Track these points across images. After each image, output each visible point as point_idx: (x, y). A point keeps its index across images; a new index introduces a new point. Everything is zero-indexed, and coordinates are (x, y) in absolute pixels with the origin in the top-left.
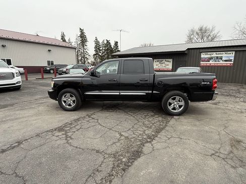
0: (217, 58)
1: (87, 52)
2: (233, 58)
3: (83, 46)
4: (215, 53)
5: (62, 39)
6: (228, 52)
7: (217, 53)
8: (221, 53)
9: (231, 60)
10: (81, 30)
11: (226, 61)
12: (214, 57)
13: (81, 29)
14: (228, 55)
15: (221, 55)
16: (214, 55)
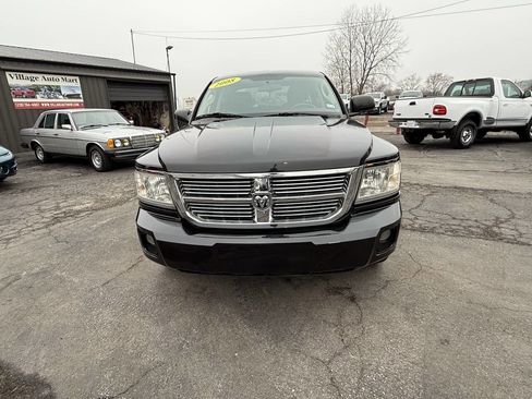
0: (50, 88)
2: (80, 92)
4: (40, 76)
6: (68, 78)
7: (46, 76)
8: (55, 77)
9: (77, 96)
11: (69, 96)
12: (43, 86)
14: (70, 84)
15: (55, 83)
16: (41, 81)
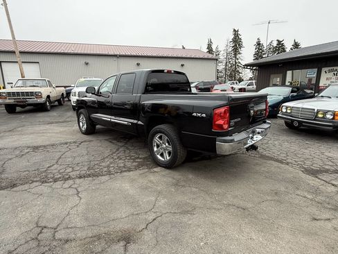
1: (240, 63)
3: (235, 55)
5: (208, 48)
10: (236, 32)
13: (235, 30)
